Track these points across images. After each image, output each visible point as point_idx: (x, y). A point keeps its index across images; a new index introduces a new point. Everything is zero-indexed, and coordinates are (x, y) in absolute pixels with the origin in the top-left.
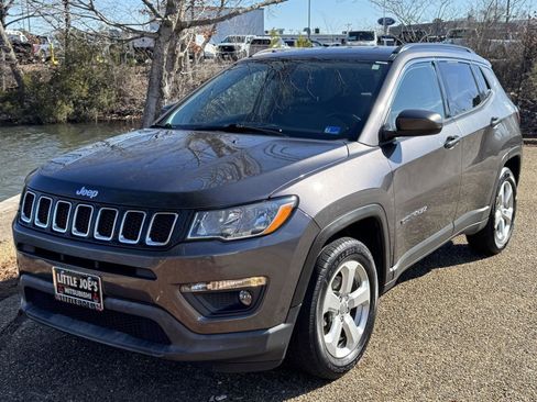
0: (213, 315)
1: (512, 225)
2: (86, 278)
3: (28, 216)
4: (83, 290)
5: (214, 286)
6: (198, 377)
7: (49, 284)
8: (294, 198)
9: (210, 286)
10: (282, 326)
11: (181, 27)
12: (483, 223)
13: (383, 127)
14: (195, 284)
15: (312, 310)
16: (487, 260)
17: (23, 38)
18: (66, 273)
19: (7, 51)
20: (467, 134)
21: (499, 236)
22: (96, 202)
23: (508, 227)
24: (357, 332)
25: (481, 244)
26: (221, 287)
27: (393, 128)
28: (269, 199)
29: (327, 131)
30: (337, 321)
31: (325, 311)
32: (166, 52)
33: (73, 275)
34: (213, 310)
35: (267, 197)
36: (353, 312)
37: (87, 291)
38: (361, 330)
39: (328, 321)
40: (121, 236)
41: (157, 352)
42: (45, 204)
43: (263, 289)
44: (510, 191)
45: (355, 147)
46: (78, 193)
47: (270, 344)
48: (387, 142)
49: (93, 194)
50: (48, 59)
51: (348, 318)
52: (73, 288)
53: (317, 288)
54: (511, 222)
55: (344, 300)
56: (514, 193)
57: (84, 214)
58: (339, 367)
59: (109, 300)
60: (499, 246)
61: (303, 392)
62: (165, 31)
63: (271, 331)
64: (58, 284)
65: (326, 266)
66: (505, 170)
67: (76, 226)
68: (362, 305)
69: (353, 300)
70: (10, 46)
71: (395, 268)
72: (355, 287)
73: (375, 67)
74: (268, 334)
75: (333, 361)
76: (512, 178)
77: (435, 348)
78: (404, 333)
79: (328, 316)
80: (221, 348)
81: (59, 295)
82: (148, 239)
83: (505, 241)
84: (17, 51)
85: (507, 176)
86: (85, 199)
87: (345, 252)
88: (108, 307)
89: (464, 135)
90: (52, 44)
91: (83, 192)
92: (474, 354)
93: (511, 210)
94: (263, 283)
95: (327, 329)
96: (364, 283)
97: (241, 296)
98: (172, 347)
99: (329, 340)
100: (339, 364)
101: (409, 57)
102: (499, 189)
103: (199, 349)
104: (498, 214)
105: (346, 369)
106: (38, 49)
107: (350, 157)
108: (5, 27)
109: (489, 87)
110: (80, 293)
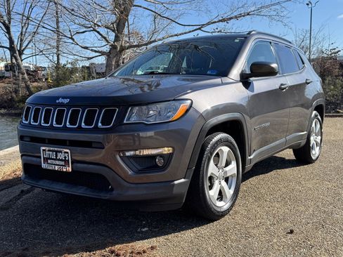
0: (139, 172)
1: (320, 147)
2: (61, 152)
3: (26, 120)
4: (59, 160)
5: (140, 152)
6: (130, 220)
7: (38, 159)
8: (189, 102)
9: (137, 152)
10: (183, 180)
11: (123, 49)
12: (303, 142)
13: (242, 71)
14: (128, 151)
15: (201, 172)
16: (306, 166)
17: (32, 68)
18: (49, 151)
19: (23, 74)
20: (292, 84)
21: (313, 152)
22: (68, 106)
23: (318, 148)
24: (229, 192)
25: (303, 156)
26: (145, 153)
27: (248, 72)
28: (174, 100)
29: (208, 73)
30: (216, 183)
31: (209, 175)
32: (113, 63)
33: (53, 151)
34: (139, 168)
35: (173, 99)
36: (227, 180)
37: (62, 160)
38: (232, 192)
39: (211, 182)
40: (83, 124)
41: (104, 196)
42: (37, 111)
43: (170, 155)
44: (318, 126)
45: (225, 80)
46: (57, 101)
47: (175, 191)
48: (245, 80)
49: (66, 101)
50: (46, 79)
51: (224, 183)
52: (53, 159)
53: (204, 159)
54: (319, 145)
55: (221, 171)
56: (321, 128)
57: (60, 114)
58: (218, 212)
59: (75, 164)
60: (314, 158)
61: (196, 226)
62: (114, 51)
63: (176, 182)
64: (44, 158)
65: (209, 146)
66: (314, 112)
67: (56, 121)
68: (232, 176)
69: (226, 172)
70: (24, 71)
71: (252, 157)
72: (228, 164)
73: (237, 41)
74: (174, 185)
75: (215, 208)
76: (319, 117)
77: (277, 205)
78: (258, 199)
79: (211, 178)
80: (145, 192)
81: (44, 166)
82: (100, 124)
83: (317, 155)
84: (28, 74)
85: (316, 116)
86: (62, 105)
87: (221, 139)
88: (75, 169)
89: (290, 85)
90: (48, 71)
91: (61, 100)
92: (302, 208)
93: (319, 137)
94: (171, 152)
95: (211, 187)
96: (233, 162)
97: (157, 160)
98: (114, 192)
99: (212, 194)
100: (219, 210)
101: (256, 37)
102: (312, 123)
103: (131, 193)
104: (312, 138)
105: (223, 214)
106: (41, 73)
107: (223, 84)
108: (22, 61)
109: (303, 64)
110: (57, 162)
